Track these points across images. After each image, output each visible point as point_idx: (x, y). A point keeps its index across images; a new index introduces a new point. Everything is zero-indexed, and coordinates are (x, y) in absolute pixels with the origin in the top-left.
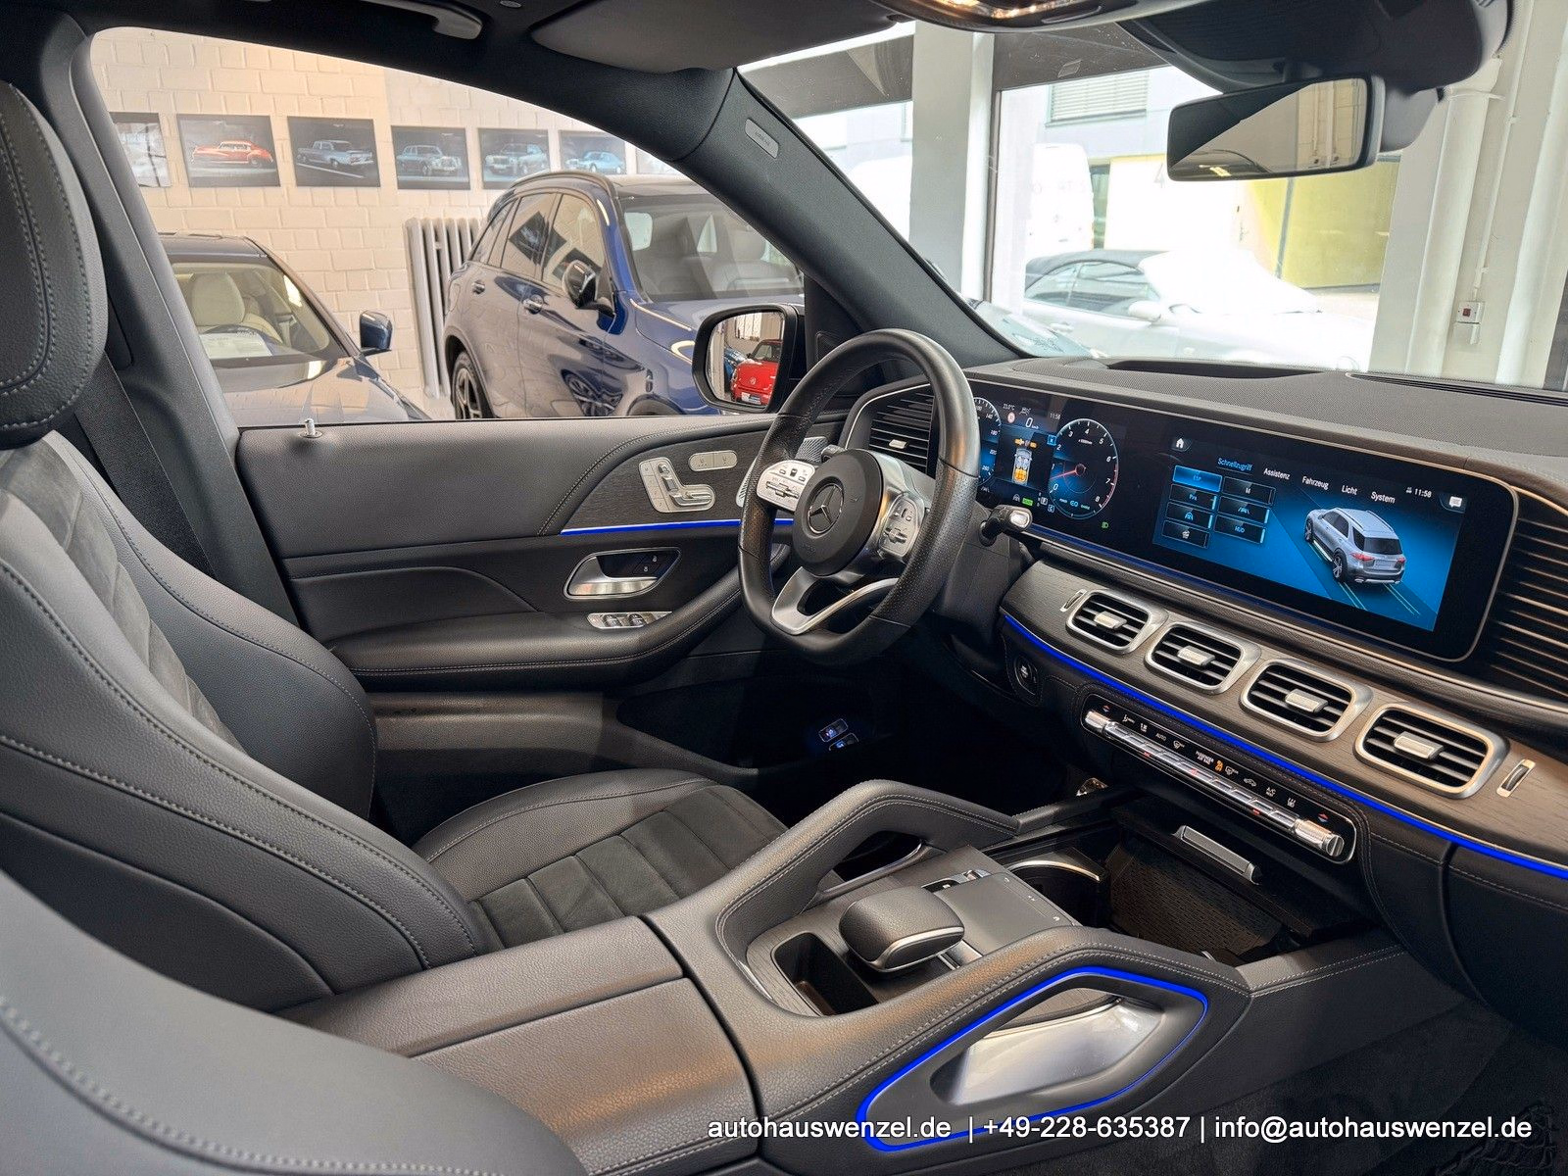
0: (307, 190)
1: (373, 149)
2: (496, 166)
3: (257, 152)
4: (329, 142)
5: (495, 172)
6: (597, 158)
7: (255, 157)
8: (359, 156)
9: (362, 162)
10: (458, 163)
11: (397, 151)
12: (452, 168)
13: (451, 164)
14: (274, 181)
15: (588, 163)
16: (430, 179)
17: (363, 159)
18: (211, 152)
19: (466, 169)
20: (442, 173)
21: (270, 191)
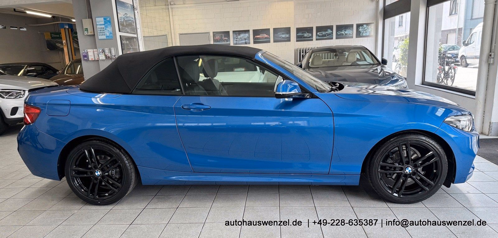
0: (276, 43)
1: (290, 33)
2: (319, 35)
3: (267, 36)
4: (281, 33)
5: (319, 36)
6: (345, 31)
7: (266, 37)
10: (310, 35)
11: (297, 34)
14: (269, 42)
15: (343, 32)
16: (303, 39)
17: (288, 36)
18: (258, 36)
19: (312, 36)
20: (306, 37)
21: (268, 44)
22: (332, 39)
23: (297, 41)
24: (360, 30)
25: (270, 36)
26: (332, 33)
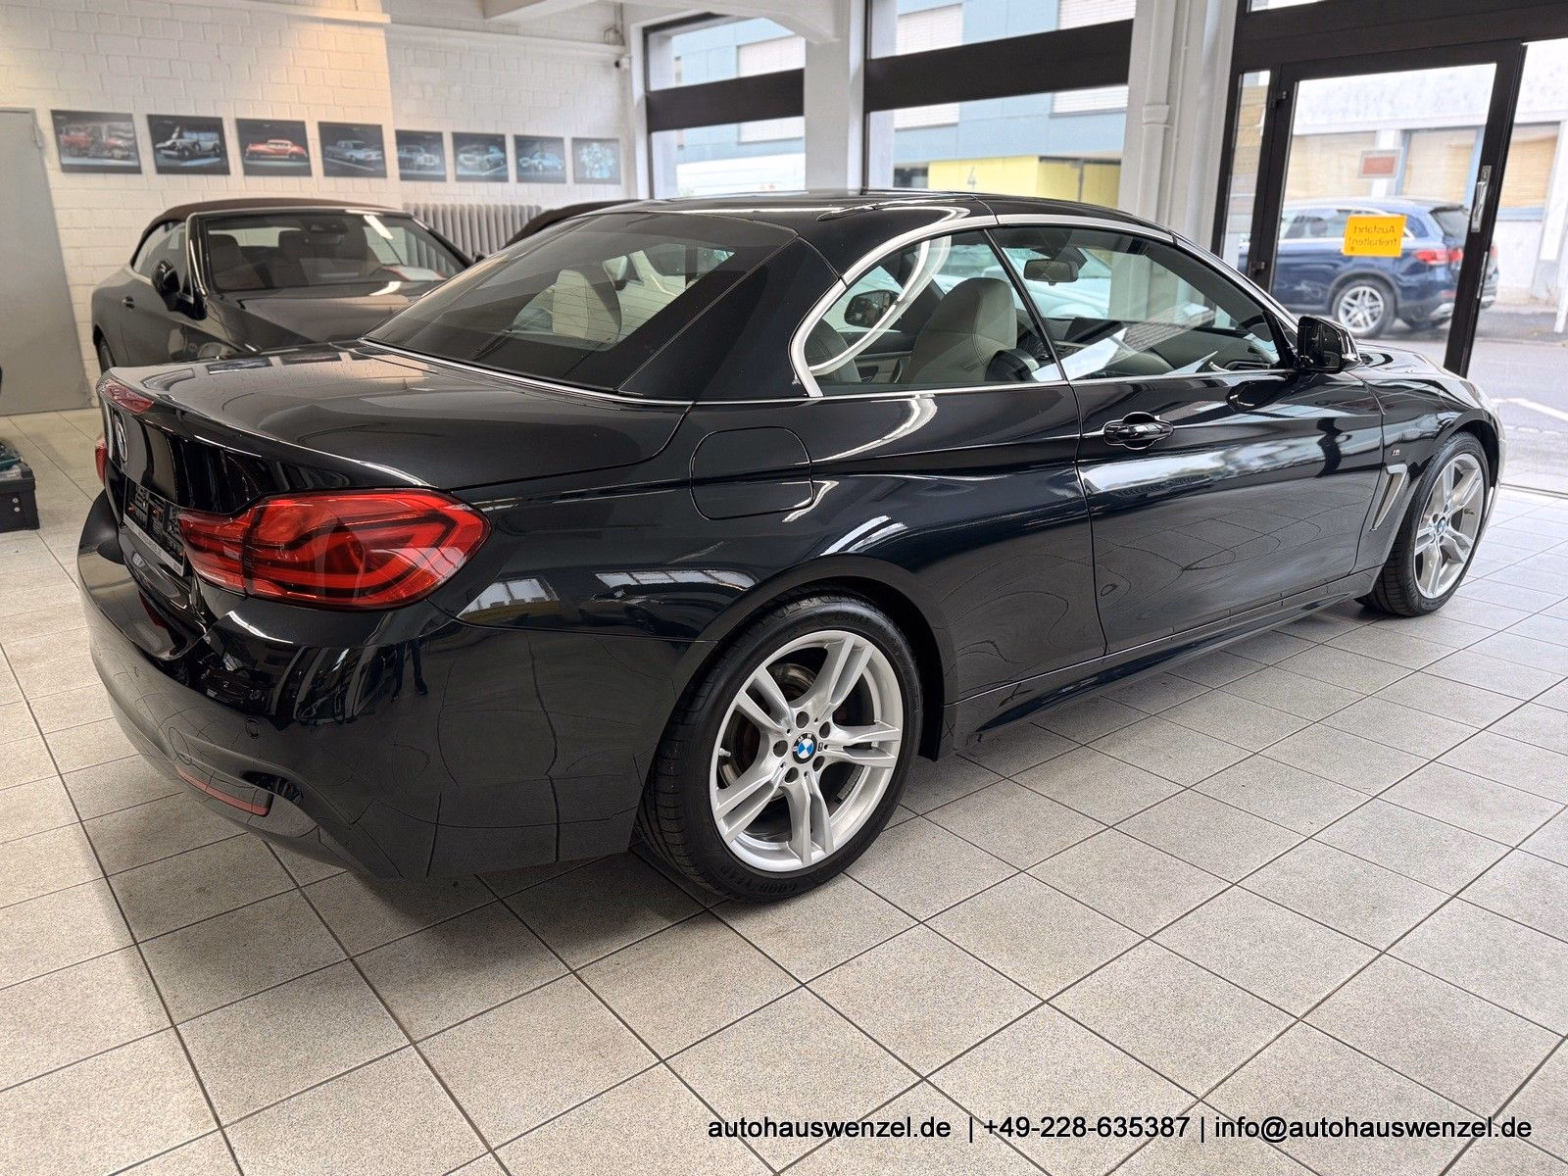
0: (331, 180)
1: (381, 148)
2: (466, 163)
3: (295, 149)
4: (350, 143)
5: (465, 167)
6: (543, 157)
7: (292, 154)
8: (371, 153)
9: (374, 158)
10: (437, 160)
12: (433, 164)
13: (431, 161)
14: (306, 172)
15: (536, 162)
16: (415, 172)
17: (374, 155)
18: (261, 148)
19: (443, 165)
20: (424, 167)
21: (304, 180)
22: (504, 179)
24: (585, 158)
25: (305, 146)
26: (505, 160)
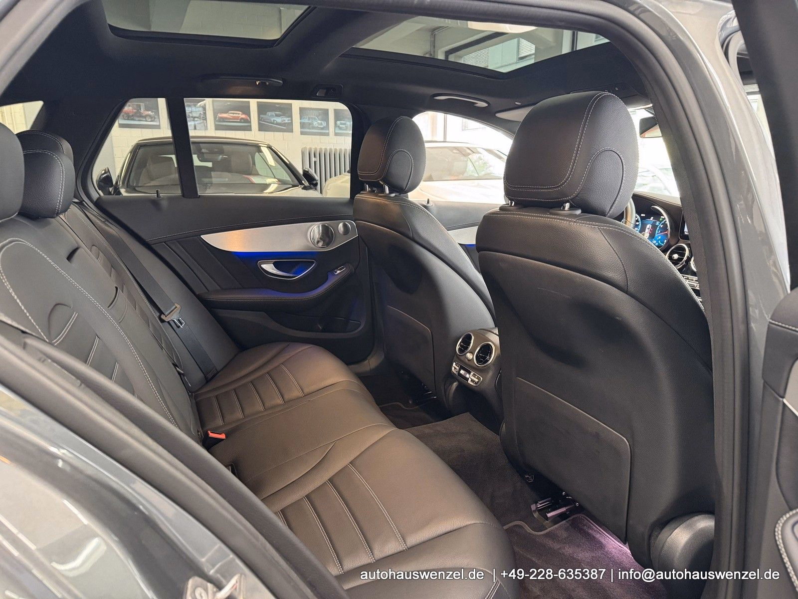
1: (291, 116)
2: (341, 126)
3: (243, 116)
4: (273, 113)
8: (285, 119)
9: (286, 121)
10: (324, 124)
11: (301, 119)
12: (322, 126)
14: (249, 128)
16: (312, 131)
18: (225, 116)
19: (327, 127)
20: (317, 128)
21: (247, 132)
23: (302, 133)
25: (249, 116)
